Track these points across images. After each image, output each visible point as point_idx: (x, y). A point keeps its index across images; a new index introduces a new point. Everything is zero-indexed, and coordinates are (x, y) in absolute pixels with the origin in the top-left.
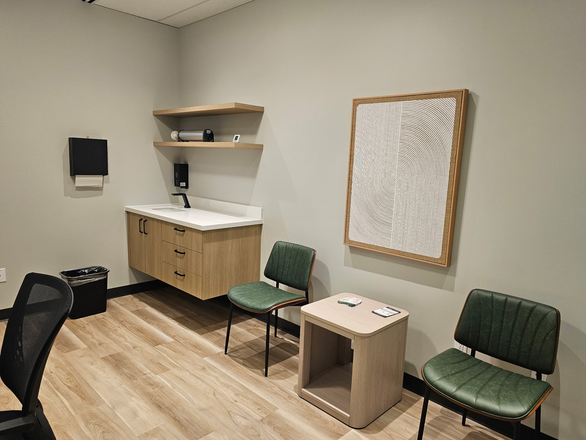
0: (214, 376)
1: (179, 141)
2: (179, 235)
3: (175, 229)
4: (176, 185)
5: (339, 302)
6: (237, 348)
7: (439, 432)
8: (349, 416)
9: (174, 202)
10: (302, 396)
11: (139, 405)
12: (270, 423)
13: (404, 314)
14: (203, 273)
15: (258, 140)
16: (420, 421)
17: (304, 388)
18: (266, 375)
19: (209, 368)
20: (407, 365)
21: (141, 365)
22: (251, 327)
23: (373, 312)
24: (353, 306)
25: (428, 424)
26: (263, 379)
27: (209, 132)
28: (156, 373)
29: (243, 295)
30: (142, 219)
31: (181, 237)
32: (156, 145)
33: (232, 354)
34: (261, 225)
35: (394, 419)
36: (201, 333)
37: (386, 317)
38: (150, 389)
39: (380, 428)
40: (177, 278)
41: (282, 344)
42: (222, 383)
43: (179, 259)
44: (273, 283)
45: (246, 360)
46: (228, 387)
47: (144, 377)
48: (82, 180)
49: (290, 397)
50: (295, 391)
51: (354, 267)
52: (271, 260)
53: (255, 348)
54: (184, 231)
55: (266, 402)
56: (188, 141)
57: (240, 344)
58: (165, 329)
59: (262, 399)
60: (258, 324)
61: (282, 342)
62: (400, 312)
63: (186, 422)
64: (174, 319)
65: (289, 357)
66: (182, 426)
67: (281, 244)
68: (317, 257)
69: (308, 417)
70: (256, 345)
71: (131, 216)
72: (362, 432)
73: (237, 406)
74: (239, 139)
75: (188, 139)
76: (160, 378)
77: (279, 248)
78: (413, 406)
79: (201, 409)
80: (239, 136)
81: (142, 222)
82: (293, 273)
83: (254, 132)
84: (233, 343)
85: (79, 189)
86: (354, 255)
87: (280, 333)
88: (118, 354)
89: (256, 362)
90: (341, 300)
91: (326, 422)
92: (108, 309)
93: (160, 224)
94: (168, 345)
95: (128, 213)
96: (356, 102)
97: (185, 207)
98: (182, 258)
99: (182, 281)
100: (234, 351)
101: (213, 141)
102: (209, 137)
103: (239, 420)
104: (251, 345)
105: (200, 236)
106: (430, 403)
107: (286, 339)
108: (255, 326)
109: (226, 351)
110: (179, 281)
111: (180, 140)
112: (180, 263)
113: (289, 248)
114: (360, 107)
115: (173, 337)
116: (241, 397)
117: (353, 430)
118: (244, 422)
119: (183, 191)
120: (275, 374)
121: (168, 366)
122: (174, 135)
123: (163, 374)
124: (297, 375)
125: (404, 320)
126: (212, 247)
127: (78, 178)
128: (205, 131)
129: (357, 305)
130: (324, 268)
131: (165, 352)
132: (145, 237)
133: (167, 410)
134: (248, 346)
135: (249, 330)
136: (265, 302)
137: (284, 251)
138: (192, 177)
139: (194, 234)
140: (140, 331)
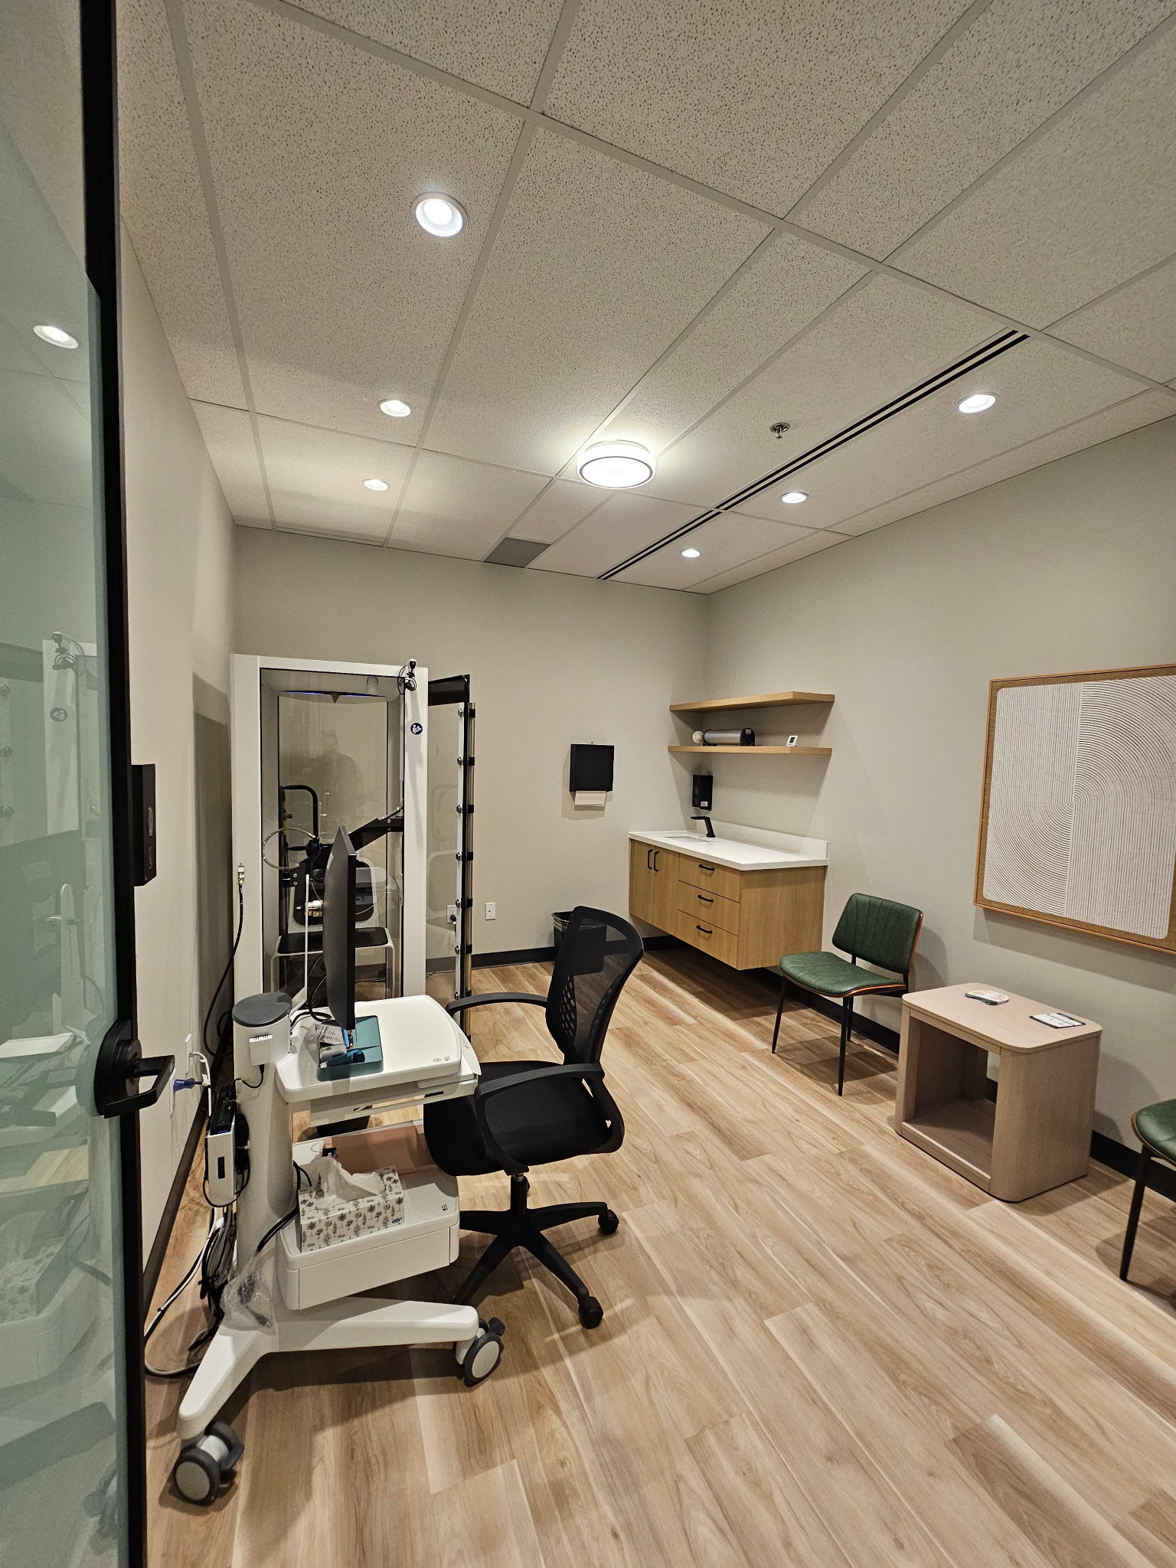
0: (759, 1080)
1: (704, 745)
2: (706, 874)
3: (701, 866)
4: (694, 805)
5: (967, 996)
6: (789, 1048)
7: (1170, 1241)
8: (989, 1177)
9: (692, 829)
10: (902, 1133)
11: (663, 1099)
12: (852, 1161)
13: (1091, 1027)
14: (739, 930)
15: (823, 742)
16: (1128, 1216)
17: (906, 1121)
18: (840, 1093)
19: (751, 1067)
20: (1098, 1117)
21: (658, 1048)
22: (805, 1021)
23: (1032, 1017)
24: (994, 1003)
25: (1146, 1224)
26: (835, 1097)
27: (748, 732)
28: (680, 1062)
29: (802, 969)
30: (651, 851)
31: (708, 878)
32: (671, 750)
33: (781, 1054)
34: (825, 868)
35: (1074, 1202)
36: (734, 1019)
37: (1057, 1028)
38: (674, 1080)
39: (1048, 1209)
40: (699, 935)
41: (861, 1053)
42: (773, 1092)
43: (703, 909)
44: (847, 957)
45: (806, 1066)
46: (783, 1098)
47: (664, 1063)
48: (584, 797)
49: (882, 1131)
50: (891, 1126)
51: (993, 943)
52: (844, 921)
53: (818, 1052)
54: (713, 869)
55: (845, 1131)
56: (715, 745)
57: (793, 1042)
58: (682, 1005)
59: (836, 1124)
60: (819, 1019)
61: (860, 1050)
62: (1084, 1024)
63: (728, 1132)
64: (691, 993)
65: (874, 1074)
66: (725, 1137)
67: (862, 898)
68: (924, 924)
69: (918, 1166)
70: (818, 1047)
71: (636, 845)
72: (1014, 1208)
73: (800, 1127)
74: (797, 743)
75: (715, 742)
76: (685, 1069)
77: (857, 904)
78: (1113, 1190)
79: (748, 1121)
80: (796, 737)
81: (652, 854)
82: (881, 944)
83: (818, 730)
84: (782, 1039)
85: (579, 808)
86: (991, 923)
87: (855, 1035)
88: (627, 1028)
89: (822, 1072)
90: (971, 993)
91: (947, 1179)
92: (604, 969)
93: (677, 858)
94: (688, 1026)
95: (632, 840)
96: (996, 686)
97: (708, 836)
98: (709, 907)
99: (708, 939)
100: (785, 1050)
101: (754, 745)
102: (748, 740)
103: (806, 1146)
104: (810, 1046)
105: (738, 877)
106: (1147, 1190)
107: (866, 1047)
108: (813, 1020)
109: (774, 1049)
110: (701, 940)
111: (706, 743)
112: (705, 913)
113: (875, 905)
114: (1003, 694)
115: (695, 1018)
116: (804, 1117)
117: (996, 1201)
118: (813, 1151)
119: (704, 813)
120: (855, 1094)
121: (693, 1055)
122: (697, 736)
123: (689, 1064)
124: (892, 1104)
125: (1093, 1038)
126: (754, 895)
127: (579, 795)
128: (744, 731)
129: (1002, 1003)
130: (936, 941)
131: (686, 1036)
132: (655, 874)
133: (701, 1112)
134: (807, 1048)
135: (804, 1025)
136: (839, 982)
137: (866, 910)
138: (717, 794)
139: (728, 874)
140: (649, 1002)
